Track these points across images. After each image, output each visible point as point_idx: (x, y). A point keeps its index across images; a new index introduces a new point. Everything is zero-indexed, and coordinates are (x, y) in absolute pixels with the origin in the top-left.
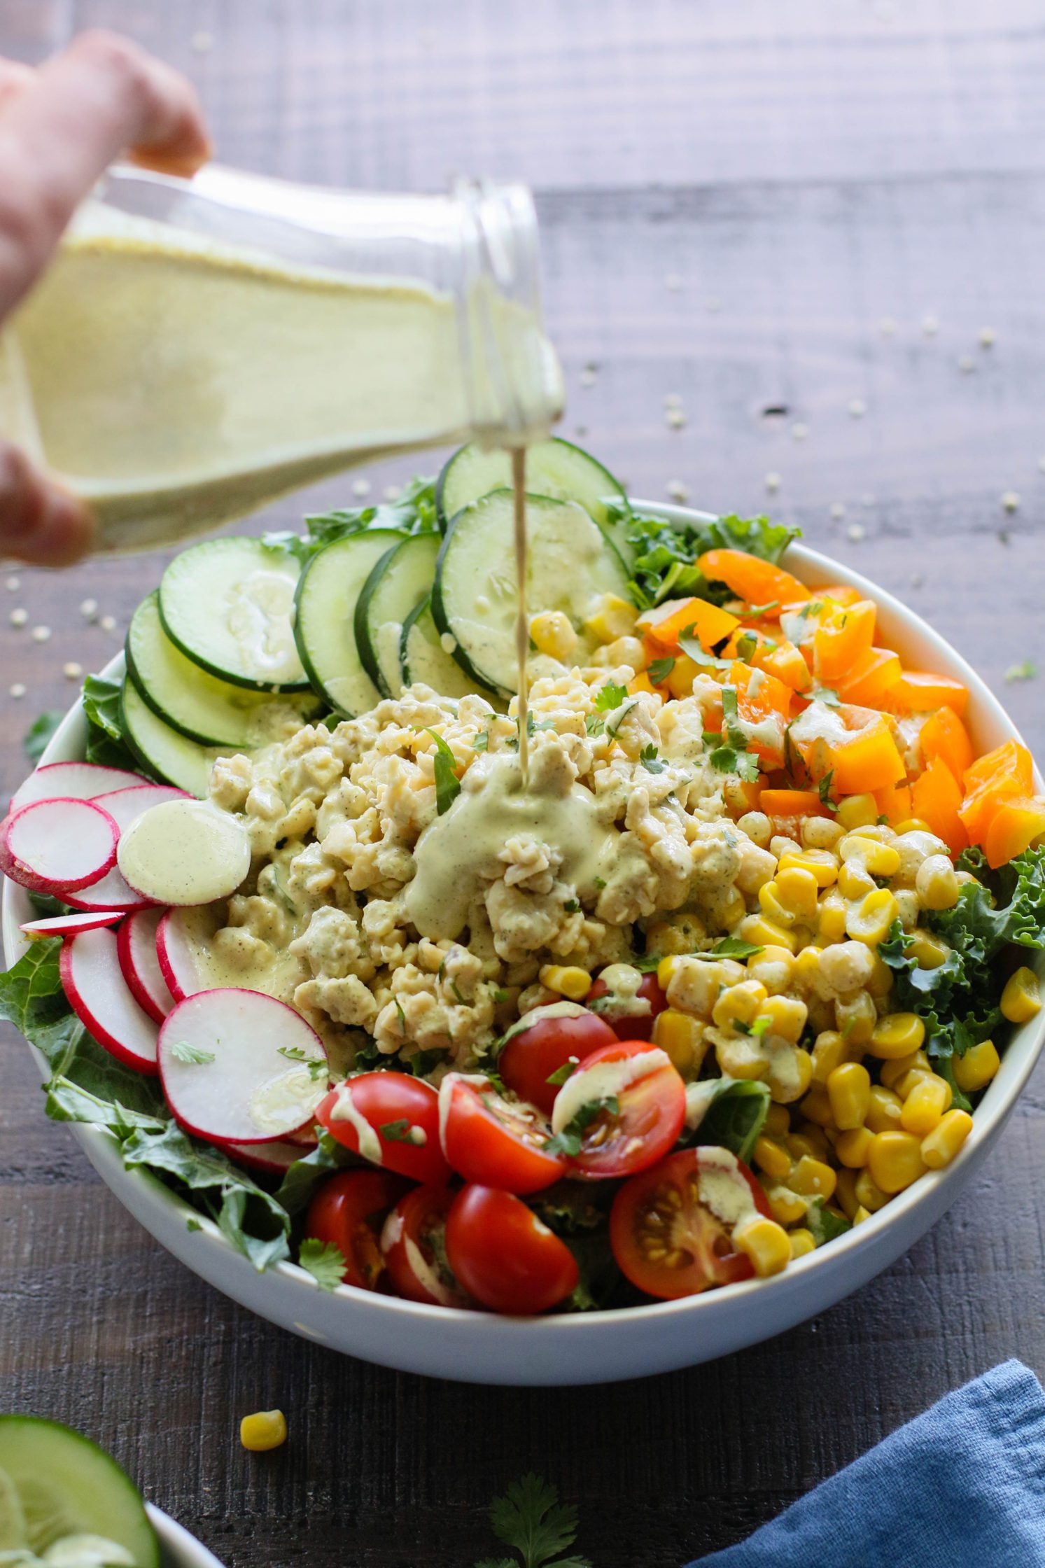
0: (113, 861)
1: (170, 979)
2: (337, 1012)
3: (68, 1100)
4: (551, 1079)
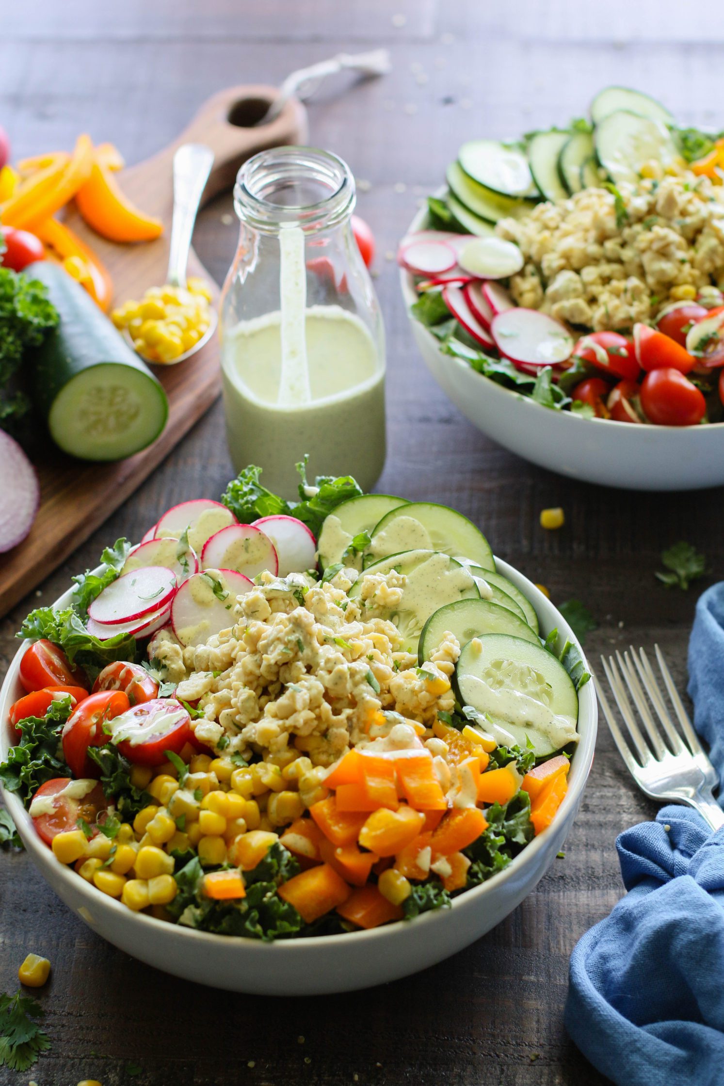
0: (457, 264)
1: (492, 307)
2: (572, 316)
3: (457, 348)
4: (683, 330)
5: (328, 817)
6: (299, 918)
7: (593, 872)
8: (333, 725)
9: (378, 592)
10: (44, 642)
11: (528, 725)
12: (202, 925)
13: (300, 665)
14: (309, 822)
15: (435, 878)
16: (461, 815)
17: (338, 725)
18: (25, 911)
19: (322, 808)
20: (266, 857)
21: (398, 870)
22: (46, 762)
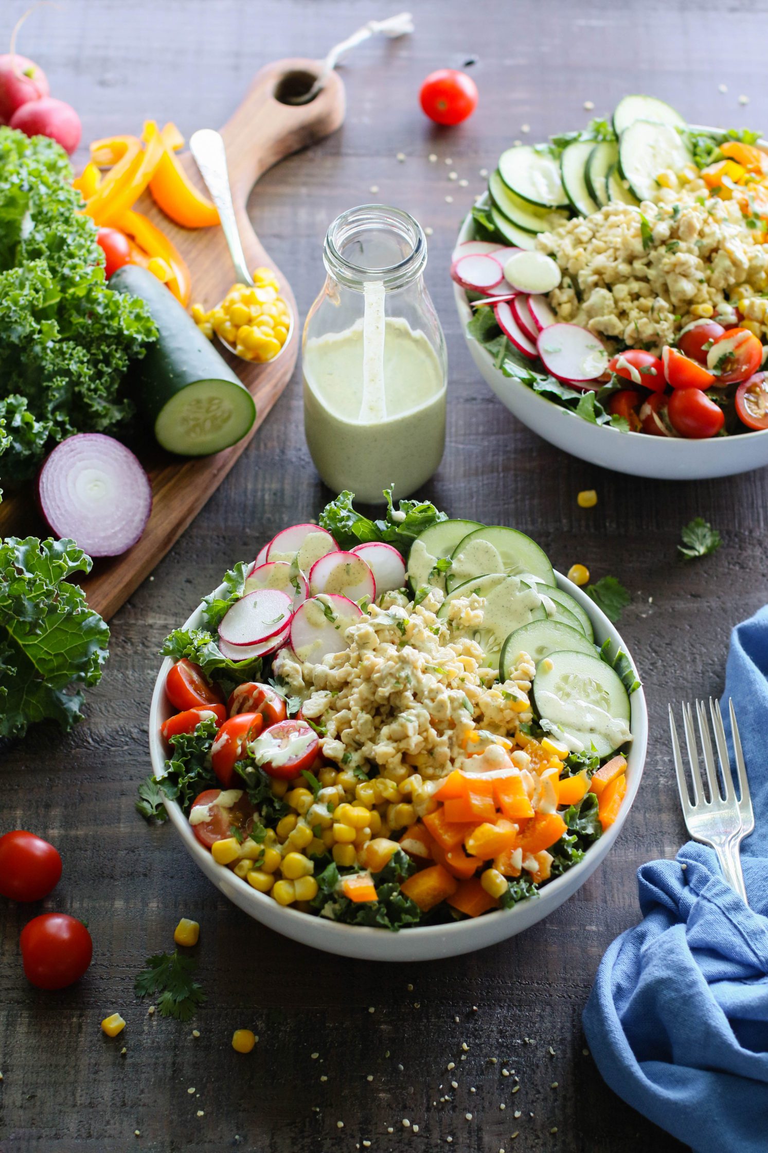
0: (503, 277)
1: (536, 321)
2: (606, 330)
3: (511, 369)
4: (704, 348)
5: (439, 827)
6: (418, 911)
7: (638, 832)
8: (437, 745)
9: (463, 615)
10: (184, 661)
11: (592, 730)
12: (340, 918)
13: (409, 694)
14: (422, 827)
15: (526, 874)
16: (545, 820)
17: (442, 743)
18: (172, 877)
19: (434, 819)
20: (390, 861)
21: (497, 869)
22: (199, 775)
